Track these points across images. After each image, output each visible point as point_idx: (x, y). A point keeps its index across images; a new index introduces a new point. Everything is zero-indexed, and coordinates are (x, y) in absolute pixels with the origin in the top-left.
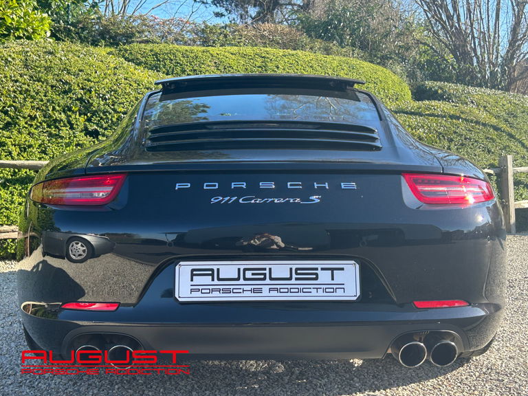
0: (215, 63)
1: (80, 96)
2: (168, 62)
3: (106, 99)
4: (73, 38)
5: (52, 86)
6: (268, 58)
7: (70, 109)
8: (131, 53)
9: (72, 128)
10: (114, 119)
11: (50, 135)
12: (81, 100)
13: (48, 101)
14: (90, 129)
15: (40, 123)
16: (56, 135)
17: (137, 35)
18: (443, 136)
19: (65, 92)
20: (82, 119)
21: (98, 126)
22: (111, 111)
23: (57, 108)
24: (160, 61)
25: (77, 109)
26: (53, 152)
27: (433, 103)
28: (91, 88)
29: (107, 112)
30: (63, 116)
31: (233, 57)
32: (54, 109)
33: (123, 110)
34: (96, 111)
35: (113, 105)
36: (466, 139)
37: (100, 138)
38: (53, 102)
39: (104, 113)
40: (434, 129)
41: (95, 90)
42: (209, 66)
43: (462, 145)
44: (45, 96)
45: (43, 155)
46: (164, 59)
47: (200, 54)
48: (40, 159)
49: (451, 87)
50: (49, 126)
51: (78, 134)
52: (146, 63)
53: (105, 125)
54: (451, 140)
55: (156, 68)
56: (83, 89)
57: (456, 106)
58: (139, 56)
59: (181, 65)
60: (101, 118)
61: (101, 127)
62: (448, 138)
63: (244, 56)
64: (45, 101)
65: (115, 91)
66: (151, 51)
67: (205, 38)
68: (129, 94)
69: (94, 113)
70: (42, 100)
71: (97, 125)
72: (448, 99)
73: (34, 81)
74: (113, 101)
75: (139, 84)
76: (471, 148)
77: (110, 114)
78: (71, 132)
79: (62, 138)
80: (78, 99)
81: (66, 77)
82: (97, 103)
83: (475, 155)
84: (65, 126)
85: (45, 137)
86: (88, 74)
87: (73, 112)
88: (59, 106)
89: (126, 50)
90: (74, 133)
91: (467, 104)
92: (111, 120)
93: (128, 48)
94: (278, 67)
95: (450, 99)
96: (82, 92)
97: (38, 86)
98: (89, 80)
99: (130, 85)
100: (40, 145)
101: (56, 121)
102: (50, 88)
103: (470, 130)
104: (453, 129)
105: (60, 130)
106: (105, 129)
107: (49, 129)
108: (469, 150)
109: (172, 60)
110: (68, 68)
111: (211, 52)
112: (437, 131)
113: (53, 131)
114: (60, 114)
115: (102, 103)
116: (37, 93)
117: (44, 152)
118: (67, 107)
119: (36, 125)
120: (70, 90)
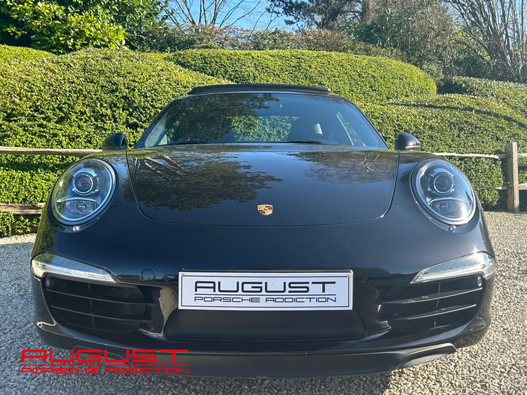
0: (255, 64)
1: (124, 94)
2: (213, 65)
3: (147, 97)
4: (144, 45)
5: (102, 86)
6: (303, 59)
7: (115, 106)
8: (184, 57)
9: (115, 121)
10: (152, 114)
11: (97, 127)
12: (125, 98)
13: (97, 99)
14: (131, 122)
15: (89, 118)
16: (101, 127)
17: (198, 42)
18: (454, 126)
19: (113, 91)
20: (124, 114)
21: (138, 120)
22: (150, 107)
23: (105, 105)
24: (207, 64)
25: (121, 105)
26: (97, 141)
27: (453, 96)
28: (135, 87)
29: (147, 107)
30: (109, 112)
31: (272, 59)
32: (101, 105)
33: (160, 106)
34: (137, 107)
35: (152, 102)
36: (476, 128)
37: (139, 129)
38: (101, 100)
39: (144, 108)
40: (447, 120)
41: (139, 89)
42: (249, 67)
43: (471, 133)
44: (95, 95)
45: (88, 144)
46: (211, 62)
47: (243, 57)
48: (85, 147)
49: (475, 82)
50: (96, 120)
51: (120, 126)
52: (195, 66)
53: (144, 119)
54: (461, 129)
55: (204, 69)
56: (128, 88)
57: (474, 99)
58: (190, 60)
59: (225, 66)
60: (141, 113)
61: (141, 121)
62: (459, 127)
63: (282, 57)
64: (95, 99)
65: (155, 90)
66: (201, 55)
67: (257, 43)
68: (167, 92)
69: (135, 109)
70: (92, 99)
71: (137, 118)
72: (470, 92)
73: (88, 82)
74: (153, 99)
75: (178, 84)
76: (480, 136)
77: (149, 109)
78: (114, 124)
79: (105, 130)
80: (123, 97)
81: (116, 79)
82: (138, 100)
83: (483, 142)
84: (110, 120)
85: (92, 130)
86: (135, 76)
87: (118, 108)
88: (106, 103)
89: (180, 55)
90: (116, 126)
91: (487, 96)
92: (150, 114)
93: (182, 53)
94: (310, 67)
95: (471, 92)
96: (127, 91)
97: (90, 87)
98: (134, 81)
99: (170, 84)
100: (87, 136)
101: (102, 115)
102: (100, 89)
103: (481, 120)
104: (465, 119)
105: (105, 123)
106: (144, 122)
107: (96, 123)
108: (478, 138)
109: (217, 62)
110: (119, 70)
111: (253, 55)
112: (449, 121)
113: (100, 124)
114: (107, 109)
115: (143, 100)
116: (88, 93)
117: (90, 142)
118: (114, 104)
119: (85, 119)
120: (117, 90)
